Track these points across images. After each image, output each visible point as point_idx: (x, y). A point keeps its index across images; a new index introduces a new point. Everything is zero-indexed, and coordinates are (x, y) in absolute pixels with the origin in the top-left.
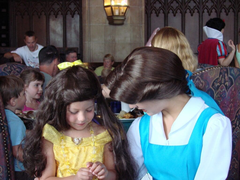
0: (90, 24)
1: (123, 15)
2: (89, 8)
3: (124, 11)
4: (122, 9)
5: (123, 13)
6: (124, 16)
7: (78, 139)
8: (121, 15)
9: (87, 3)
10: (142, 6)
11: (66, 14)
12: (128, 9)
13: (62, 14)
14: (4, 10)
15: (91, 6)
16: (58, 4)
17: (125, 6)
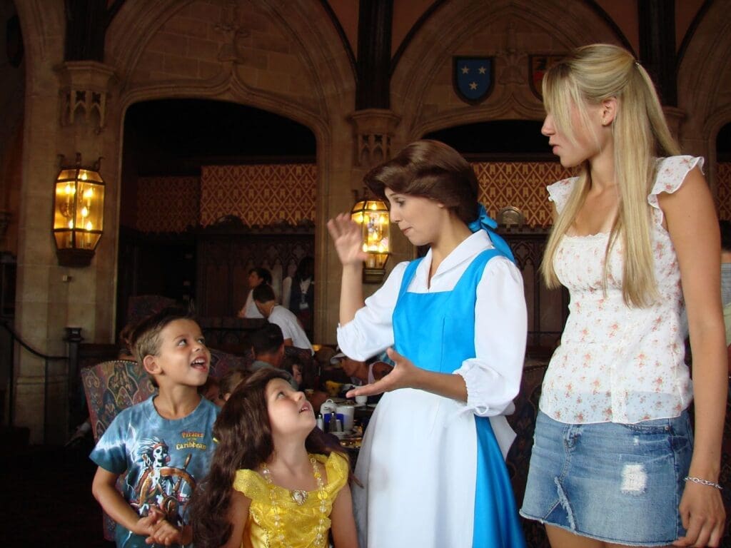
0: (327, 280)
1: (381, 267)
2: (326, 255)
3: (383, 262)
4: (380, 258)
5: (381, 264)
6: (383, 269)
7: (301, 494)
8: (378, 267)
9: (323, 247)
10: (413, 253)
11: (288, 264)
12: (390, 258)
13: (281, 264)
14: (189, 256)
15: (329, 252)
16: (276, 248)
17: (385, 253)
